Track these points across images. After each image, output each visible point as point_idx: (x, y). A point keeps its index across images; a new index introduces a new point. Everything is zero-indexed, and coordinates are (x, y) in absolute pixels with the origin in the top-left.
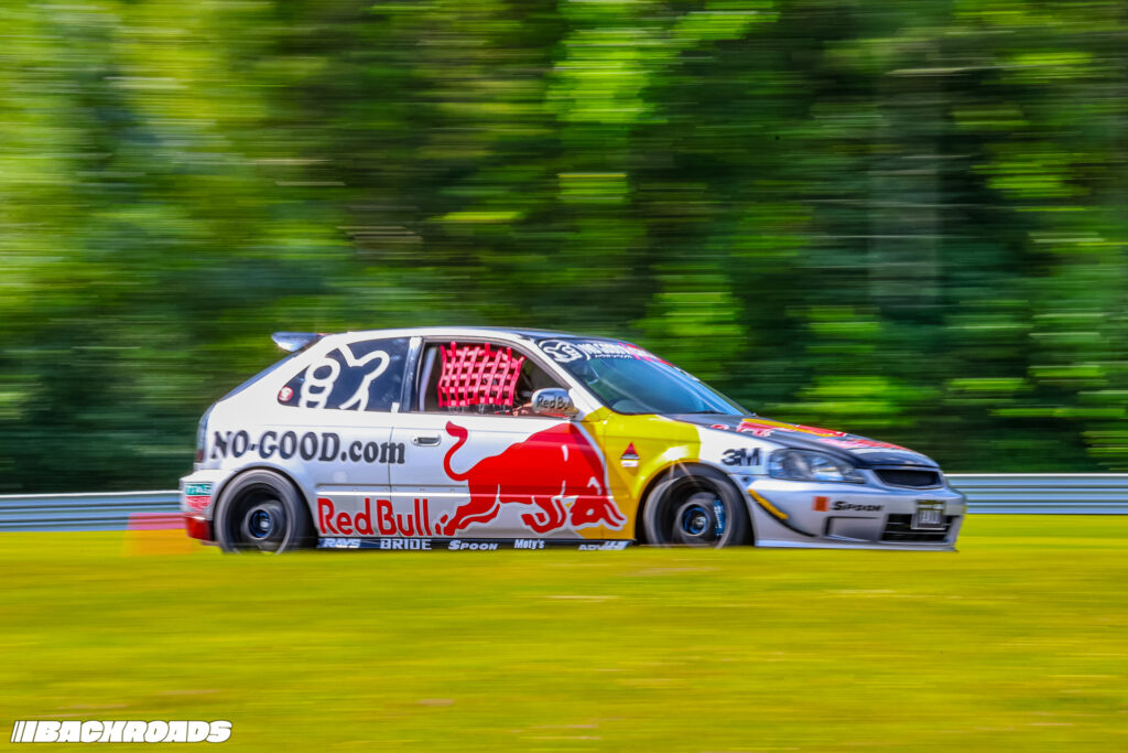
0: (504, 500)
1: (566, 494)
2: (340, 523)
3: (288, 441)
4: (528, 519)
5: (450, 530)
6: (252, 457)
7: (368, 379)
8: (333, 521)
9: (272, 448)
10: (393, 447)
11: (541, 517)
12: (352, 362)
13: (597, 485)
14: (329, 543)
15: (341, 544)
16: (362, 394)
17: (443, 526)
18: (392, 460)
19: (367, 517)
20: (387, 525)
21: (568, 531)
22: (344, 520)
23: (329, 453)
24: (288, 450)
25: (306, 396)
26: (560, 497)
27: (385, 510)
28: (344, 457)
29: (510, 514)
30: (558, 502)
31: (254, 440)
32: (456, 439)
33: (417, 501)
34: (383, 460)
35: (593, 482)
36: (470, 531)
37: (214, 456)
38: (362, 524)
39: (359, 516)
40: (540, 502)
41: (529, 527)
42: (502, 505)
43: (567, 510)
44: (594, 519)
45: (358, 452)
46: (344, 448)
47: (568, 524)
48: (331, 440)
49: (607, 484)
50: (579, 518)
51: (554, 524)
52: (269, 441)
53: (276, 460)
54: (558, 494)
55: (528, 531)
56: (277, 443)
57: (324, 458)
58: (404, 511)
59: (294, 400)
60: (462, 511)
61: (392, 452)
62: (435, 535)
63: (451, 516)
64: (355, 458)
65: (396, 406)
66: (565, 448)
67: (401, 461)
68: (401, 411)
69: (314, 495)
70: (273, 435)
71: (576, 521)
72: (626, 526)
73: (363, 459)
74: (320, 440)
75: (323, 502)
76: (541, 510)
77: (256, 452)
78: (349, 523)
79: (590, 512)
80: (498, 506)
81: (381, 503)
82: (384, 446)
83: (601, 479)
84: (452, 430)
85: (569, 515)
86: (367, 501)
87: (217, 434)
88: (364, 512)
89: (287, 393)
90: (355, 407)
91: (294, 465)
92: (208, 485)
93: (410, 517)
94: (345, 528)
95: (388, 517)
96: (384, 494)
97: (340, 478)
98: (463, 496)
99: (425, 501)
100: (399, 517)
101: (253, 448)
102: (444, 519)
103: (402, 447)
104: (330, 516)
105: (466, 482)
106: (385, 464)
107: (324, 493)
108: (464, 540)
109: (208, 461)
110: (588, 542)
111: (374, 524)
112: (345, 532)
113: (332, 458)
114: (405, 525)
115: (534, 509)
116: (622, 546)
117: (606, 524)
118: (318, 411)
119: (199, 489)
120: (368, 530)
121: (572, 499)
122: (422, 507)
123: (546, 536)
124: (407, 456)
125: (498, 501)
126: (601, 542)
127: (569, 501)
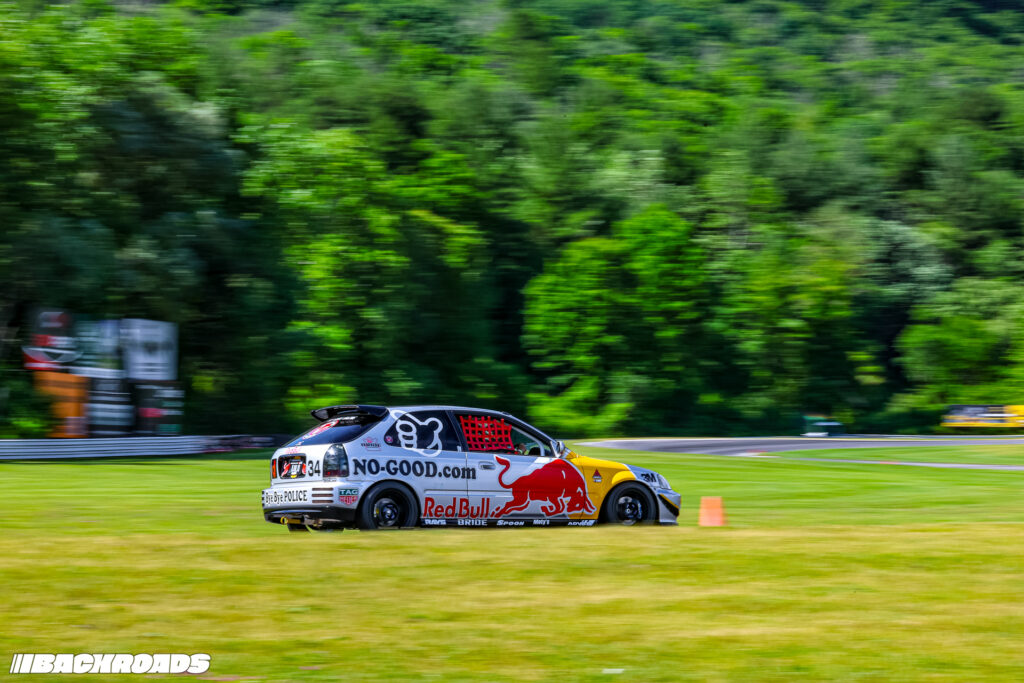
0: (532, 499)
1: (565, 496)
2: (436, 511)
3: (405, 466)
4: (544, 509)
5: (498, 515)
6: (383, 475)
7: (436, 433)
8: (433, 510)
9: (396, 469)
10: (468, 470)
11: (551, 508)
12: (421, 423)
13: (581, 491)
14: (428, 522)
15: (435, 522)
16: (437, 440)
17: (496, 512)
18: (468, 477)
19: (453, 508)
20: (464, 511)
21: (564, 515)
22: (440, 509)
23: (431, 472)
24: (406, 470)
25: (403, 442)
26: (561, 497)
27: (464, 504)
28: (440, 475)
29: (534, 506)
30: (561, 500)
31: (383, 464)
32: (504, 467)
33: (483, 499)
34: (463, 477)
35: (579, 489)
36: (512, 515)
37: (356, 473)
38: (450, 511)
39: (450, 507)
40: (550, 500)
41: (544, 513)
42: (532, 502)
43: (566, 504)
44: (579, 509)
45: (448, 472)
46: (440, 469)
47: (565, 512)
48: (431, 466)
49: (587, 491)
50: (571, 507)
51: (558, 511)
53: (399, 477)
54: (560, 495)
55: (542, 515)
56: (398, 466)
57: (428, 475)
58: (475, 502)
59: (396, 443)
60: (508, 505)
61: (469, 473)
62: (489, 518)
63: (502, 507)
64: (447, 476)
65: (459, 448)
66: (563, 472)
67: (474, 477)
69: (422, 496)
70: (395, 463)
71: (569, 510)
72: (595, 512)
73: (451, 476)
74: (425, 466)
75: (428, 499)
76: (551, 504)
77: (386, 472)
78: (442, 511)
79: (578, 505)
80: (528, 502)
81: (462, 500)
82: (463, 469)
84: (501, 462)
85: (566, 507)
86: (455, 499)
88: (452, 505)
89: (390, 439)
90: (436, 447)
91: (411, 480)
92: (357, 490)
93: (478, 508)
94: (438, 513)
95: (466, 508)
96: (463, 495)
98: (509, 496)
99: (488, 499)
100: (472, 508)
101: (383, 469)
102: (497, 509)
103: (474, 470)
104: (431, 508)
105: (511, 489)
106: (465, 480)
107: (429, 494)
108: (505, 520)
109: (351, 476)
110: (572, 521)
111: (457, 511)
112: (436, 515)
113: (434, 475)
114: (475, 511)
115: (548, 503)
116: (592, 522)
117: (586, 512)
118: (414, 449)
119: (348, 492)
120: (452, 515)
121: (569, 499)
122: (486, 502)
123: (550, 517)
124: (477, 475)
125: (528, 499)
126: (580, 521)
127: (566, 499)
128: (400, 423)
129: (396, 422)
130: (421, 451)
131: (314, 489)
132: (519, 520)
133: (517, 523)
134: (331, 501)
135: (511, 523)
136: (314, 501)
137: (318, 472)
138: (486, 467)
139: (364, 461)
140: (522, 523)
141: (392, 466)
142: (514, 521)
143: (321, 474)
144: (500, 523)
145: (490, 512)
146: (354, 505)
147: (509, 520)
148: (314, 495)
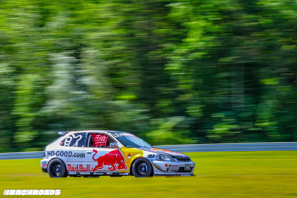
0: (104, 165)
3: (62, 153)
4: (109, 168)
5: (94, 171)
6: (55, 156)
7: (78, 141)
8: (71, 169)
9: (59, 154)
11: (112, 168)
12: (74, 137)
13: (123, 162)
14: (70, 173)
15: (72, 173)
16: (77, 143)
17: (93, 170)
18: (82, 157)
19: (77, 168)
20: (81, 170)
21: (117, 171)
22: (73, 169)
24: (62, 155)
25: (65, 144)
26: (115, 164)
27: (81, 167)
28: (73, 156)
29: (106, 168)
30: (115, 165)
32: (95, 153)
33: (87, 165)
34: (81, 157)
35: (122, 161)
36: (98, 171)
38: (77, 169)
39: (76, 168)
40: (111, 165)
41: (109, 170)
42: (104, 166)
43: (117, 167)
44: (122, 168)
45: (76, 155)
46: (73, 154)
47: (117, 169)
48: (70, 153)
49: (125, 162)
50: (119, 168)
51: (114, 169)
52: (58, 153)
53: (59, 157)
54: (115, 163)
55: (109, 171)
57: (69, 156)
58: (85, 166)
60: (96, 167)
62: (91, 172)
63: (94, 168)
66: (116, 154)
67: (84, 157)
68: (84, 147)
69: (67, 164)
71: (119, 169)
72: (128, 170)
73: (76, 157)
74: (68, 153)
75: (69, 165)
76: (112, 167)
79: (121, 167)
80: (103, 166)
81: (80, 165)
82: (81, 154)
83: (123, 161)
84: (94, 151)
85: (117, 168)
86: (78, 165)
88: (77, 167)
89: (62, 143)
90: (75, 146)
91: (63, 158)
92: (46, 162)
93: (86, 168)
94: (73, 170)
95: (82, 168)
96: (80, 163)
98: (96, 164)
99: (89, 165)
100: (84, 168)
101: (55, 154)
102: (93, 168)
103: (84, 154)
104: (70, 168)
105: (97, 161)
106: (81, 158)
107: (69, 163)
108: (97, 173)
109: (46, 157)
111: (79, 169)
113: (71, 156)
114: (85, 170)
115: (110, 166)
116: (127, 174)
117: (124, 169)
118: (68, 147)
119: (44, 162)
120: (78, 170)
121: (118, 165)
122: (88, 166)
123: (113, 171)
124: (85, 156)
125: (103, 165)
126: (124, 173)
127: (117, 165)
132: (102, 173)
133: (101, 174)
135: (99, 174)
138: (89, 153)
139: (50, 151)
140: (102, 174)
142: (100, 173)
144: (95, 174)
145: (90, 170)
146: (46, 167)
147: (98, 173)
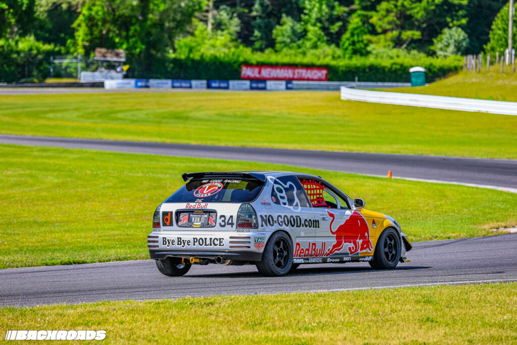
0: (345, 242)
1: (360, 239)
2: (300, 253)
3: (286, 219)
4: (350, 249)
6: (276, 227)
7: (295, 193)
9: (282, 222)
10: (316, 221)
12: (286, 186)
17: (328, 253)
18: (316, 227)
20: (313, 252)
21: (358, 253)
22: (303, 251)
23: (299, 224)
24: (287, 223)
25: (281, 201)
26: (358, 240)
27: (314, 247)
28: (303, 226)
29: (345, 247)
30: (358, 242)
31: (275, 218)
32: (332, 218)
33: (322, 243)
34: (314, 227)
35: (366, 234)
36: (335, 254)
37: (262, 226)
38: (307, 252)
39: (307, 249)
40: (353, 242)
41: (349, 252)
43: (360, 245)
44: (366, 248)
45: (307, 224)
46: (303, 221)
47: (359, 251)
48: (298, 219)
49: (370, 235)
50: (362, 247)
51: (356, 250)
55: (348, 254)
56: (282, 220)
57: (297, 226)
58: (319, 245)
59: (278, 202)
60: (334, 246)
61: (316, 224)
63: (331, 249)
64: (306, 226)
65: (308, 205)
66: (359, 222)
67: (319, 227)
69: (295, 241)
70: (281, 217)
71: (361, 250)
72: (373, 251)
73: (308, 227)
74: (295, 218)
75: (298, 244)
77: (277, 224)
79: (365, 246)
80: (343, 244)
81: (313, 244)
82: (313, 221)
83: (368, 233)
84: (330, 215)
85: (360, 247)
86: (309, 244)
87: (261, 216)
89: (274, 199)
90: (297, 205)
91: (290, 229)
92: (263, 238)
93: (320, 250)
95: (314, 250)
96: (313, 240)
97: (302, 234)
98: (334, 240)
99: (325, 243)
100: (317, 250)
101: (276, 222)
102: (328, 250)
103: (318, 221)
104: (298, 250)
105: (335, 235)
106: (314, 229)
107: (298, 240)
108: (331, 258)
109: (260, 228)
110: (362, 257)
112: (300, 256)
114: (318, 252)
115: (352, 245)
117: (368, 250)
118: (288, 206)
119: (260, 240)
120: (307, 255)
122: (324, 245)
123: (352, 255)
124: (320, 225)
125: (343, 242)
126: (365, 257)
127: (360, 242)
128: (276, 186)
129: (273, 186)
130: (291, 207)
131: (231, 238)
132: (337, 258)
134: (249, 247)
136: (231, 247)
137: (232, 224)
138: (324, 219)
139: (266, 216)
140: (338, 260)
141: (280, 220)
142: (335, 259)
143: (235, 226)
144: (328, 260)
145: (325, 253)
146: (262, 250)
147: (333, 258)
148: (230, 242)
